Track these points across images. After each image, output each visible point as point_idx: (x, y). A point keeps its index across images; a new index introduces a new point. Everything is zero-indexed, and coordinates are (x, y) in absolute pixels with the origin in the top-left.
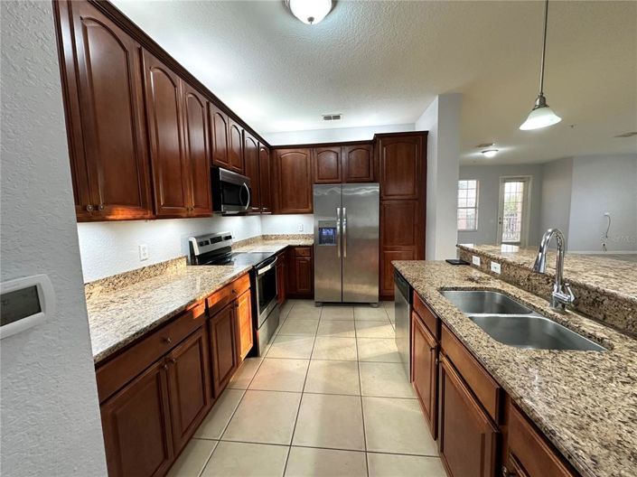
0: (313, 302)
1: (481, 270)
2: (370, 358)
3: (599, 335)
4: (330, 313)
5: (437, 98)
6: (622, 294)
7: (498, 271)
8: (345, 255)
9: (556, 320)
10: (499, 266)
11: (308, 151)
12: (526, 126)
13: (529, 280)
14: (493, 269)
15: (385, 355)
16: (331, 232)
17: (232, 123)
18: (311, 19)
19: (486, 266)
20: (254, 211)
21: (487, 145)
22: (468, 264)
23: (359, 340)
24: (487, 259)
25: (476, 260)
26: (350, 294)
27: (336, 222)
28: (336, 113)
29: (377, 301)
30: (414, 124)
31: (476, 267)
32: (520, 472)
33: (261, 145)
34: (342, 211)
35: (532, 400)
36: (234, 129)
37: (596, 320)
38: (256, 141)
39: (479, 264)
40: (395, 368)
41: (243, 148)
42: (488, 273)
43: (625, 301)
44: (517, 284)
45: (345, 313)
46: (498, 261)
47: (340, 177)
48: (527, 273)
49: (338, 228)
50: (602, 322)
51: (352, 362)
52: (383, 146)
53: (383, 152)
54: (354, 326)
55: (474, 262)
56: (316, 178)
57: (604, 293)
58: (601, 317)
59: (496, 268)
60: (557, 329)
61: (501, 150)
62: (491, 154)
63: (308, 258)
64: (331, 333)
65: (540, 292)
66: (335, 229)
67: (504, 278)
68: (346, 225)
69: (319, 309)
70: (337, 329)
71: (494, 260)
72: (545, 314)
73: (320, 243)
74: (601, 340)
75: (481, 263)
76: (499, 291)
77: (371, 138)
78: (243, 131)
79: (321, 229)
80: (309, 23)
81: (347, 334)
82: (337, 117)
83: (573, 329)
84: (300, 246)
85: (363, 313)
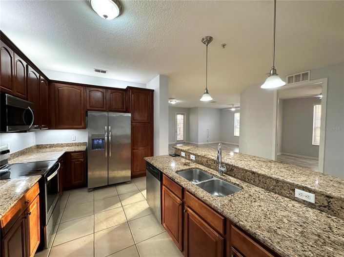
0: (86, 189)
1: (186, 158)
2: (134, 217)
3: (237, 183)
4: (100, 195)
5: (159, 76)
6: (240, 166)
7: (194, 159)
8: (110, 155)
9: (222, 179)
10: (194, 156)
11: (82, 88)
12: (202, 100)
13: (207, 162)
14: (191, 158)
15: (142, 212)
16: (101, 141)
17: (17, 58)
18: (106, 16)
19: (188, 157)
20: (36, 128)
21: (173, 99)
22: (179, 156)
23: (124, 207)
24: (188, 154)
25: (183, 154)
26: (114, 178)
27: (104, 135)
28: (104, 70)
29: (130, 180)
30: (145, 84)
31: (183, 157)
32: (238, 254)
33: (42, 77)
34: (108, 128)
35: (242, 222)
36: (19, 63)
37: (232, 176)
38: (38, 75)
39: (184, 156)
40: (149, 218)
41: (27, 78)
42: (189, 160)
43: (241, 168)
44: (202, 164)
45: (111, 192)
46: (194, 154)
47: (105, 106)
48: (206, 159)
49: (106, 138)
50: (234, 177)
51: (124, 224)
52: (132, 94)
53: (133, 97)
54: (119, 199)
55: (182, 155)
56: (88, 106)
57: (235, 167)
58: (234, 175)
59: (193, 157)
60: (223, 183)
61: (177, 101)
62: (173, 102)
63: (82, 160)
64: (105, 209)
65: (212, 167)
66: (103, 139)
67: (197, 162)
68: (111, 136)
69: (92, 193)
70: (108, 204)
71: (192, 154)
72: (218, 177)
73: (93, 149)
74: (238, 185)
75: (186, 155)
76: (198, 168)
77: (125, 87)
78: (27, 66)
79: (93, 140)
80: (105, 18)
81: (116, 206)
82: (104, 72)
83: (229, 182)
84: (75, 152)
85: (123, 189)
